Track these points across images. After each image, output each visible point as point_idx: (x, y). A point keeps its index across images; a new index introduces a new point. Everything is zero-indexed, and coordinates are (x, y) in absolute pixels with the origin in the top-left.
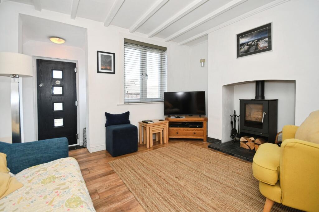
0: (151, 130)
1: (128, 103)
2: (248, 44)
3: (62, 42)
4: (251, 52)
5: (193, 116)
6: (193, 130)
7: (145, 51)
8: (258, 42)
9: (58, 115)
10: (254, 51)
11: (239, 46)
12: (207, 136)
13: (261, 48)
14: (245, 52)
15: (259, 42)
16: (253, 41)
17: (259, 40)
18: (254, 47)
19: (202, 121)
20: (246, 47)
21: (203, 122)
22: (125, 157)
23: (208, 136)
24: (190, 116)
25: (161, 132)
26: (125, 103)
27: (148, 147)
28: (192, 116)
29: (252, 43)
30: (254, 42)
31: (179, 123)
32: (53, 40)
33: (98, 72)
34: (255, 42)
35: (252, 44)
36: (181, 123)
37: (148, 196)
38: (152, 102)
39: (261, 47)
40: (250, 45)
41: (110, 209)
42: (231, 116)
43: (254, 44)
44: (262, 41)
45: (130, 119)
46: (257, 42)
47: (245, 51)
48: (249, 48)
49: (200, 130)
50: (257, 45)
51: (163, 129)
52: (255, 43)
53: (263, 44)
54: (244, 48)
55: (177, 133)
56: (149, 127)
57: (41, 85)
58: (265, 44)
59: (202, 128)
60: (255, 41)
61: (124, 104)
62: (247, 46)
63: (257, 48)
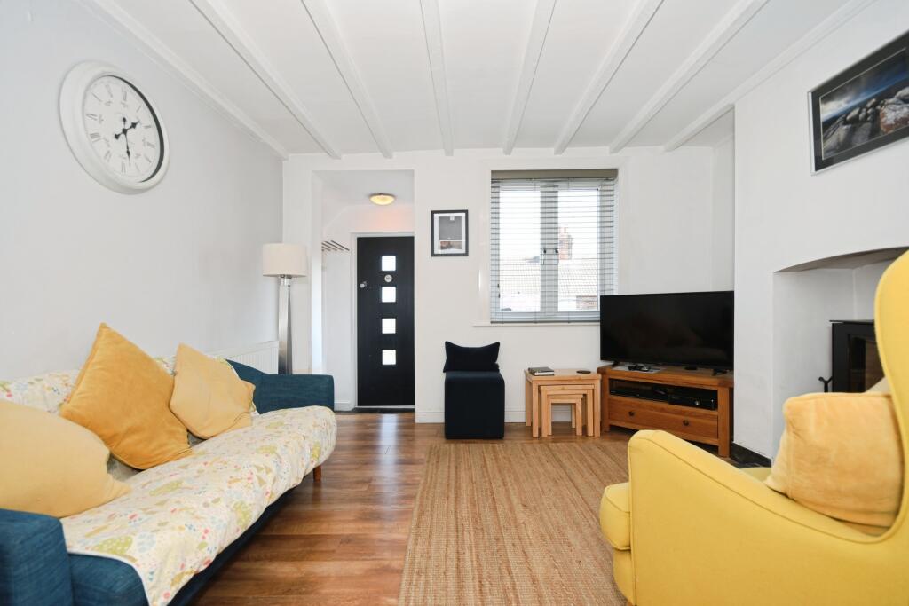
0: (543, 394)
1: (502, 322)
2: (848, 118)
3: (390, 200)
4: (858, 145)
5: (699, 370)
6: (682, 413)
7: (551, 189)
8: (879, 107)
9: (388, 342)
10: (866, 141)
11: (821, 128)
12: (732, 439)
13: (890, 127)
14: (841, 149)
15: (883, 105)
16: (862, 106)
17: (881, 99)
18: (868, 126)
19: (713, 388)
20: (842, 131)
21: (716, 392)
22: (466, 443)
23: (734, 442)
24: (687, 369)
25: (579, 403)
26: (492, 322)
27: (536, 434)
28: (695, 369)
29: (860, 112)
30: (864, 110)
31: (644, 387)
32: (376, 200)
33: (433, 255)
34: (868, 109)
35: (861, 116)
36: (649, 388)
37: (435, 516)
38: (569, 322)
39: (888, 122)
40: (855, 120)
41: (366, 509)
42: (821, 379)
43: (867, 116)
44: (891, 101)
45: (498, 362)
46: (874, 106)
47: (838, 144)
48: (851, 133)
49: (705, 416)
50: (877, 115)
51: (585, 395)
52: (869, 111)
53: (895, 110)
54: (836, 134)
55: (631, 414)
56: (539, 386)
57: (362, 286)
58: (899, 109)
59: (710, 409)
60: (869, 105)
61: (489, 324)
62: (845, 127)
63: (875, 131)
